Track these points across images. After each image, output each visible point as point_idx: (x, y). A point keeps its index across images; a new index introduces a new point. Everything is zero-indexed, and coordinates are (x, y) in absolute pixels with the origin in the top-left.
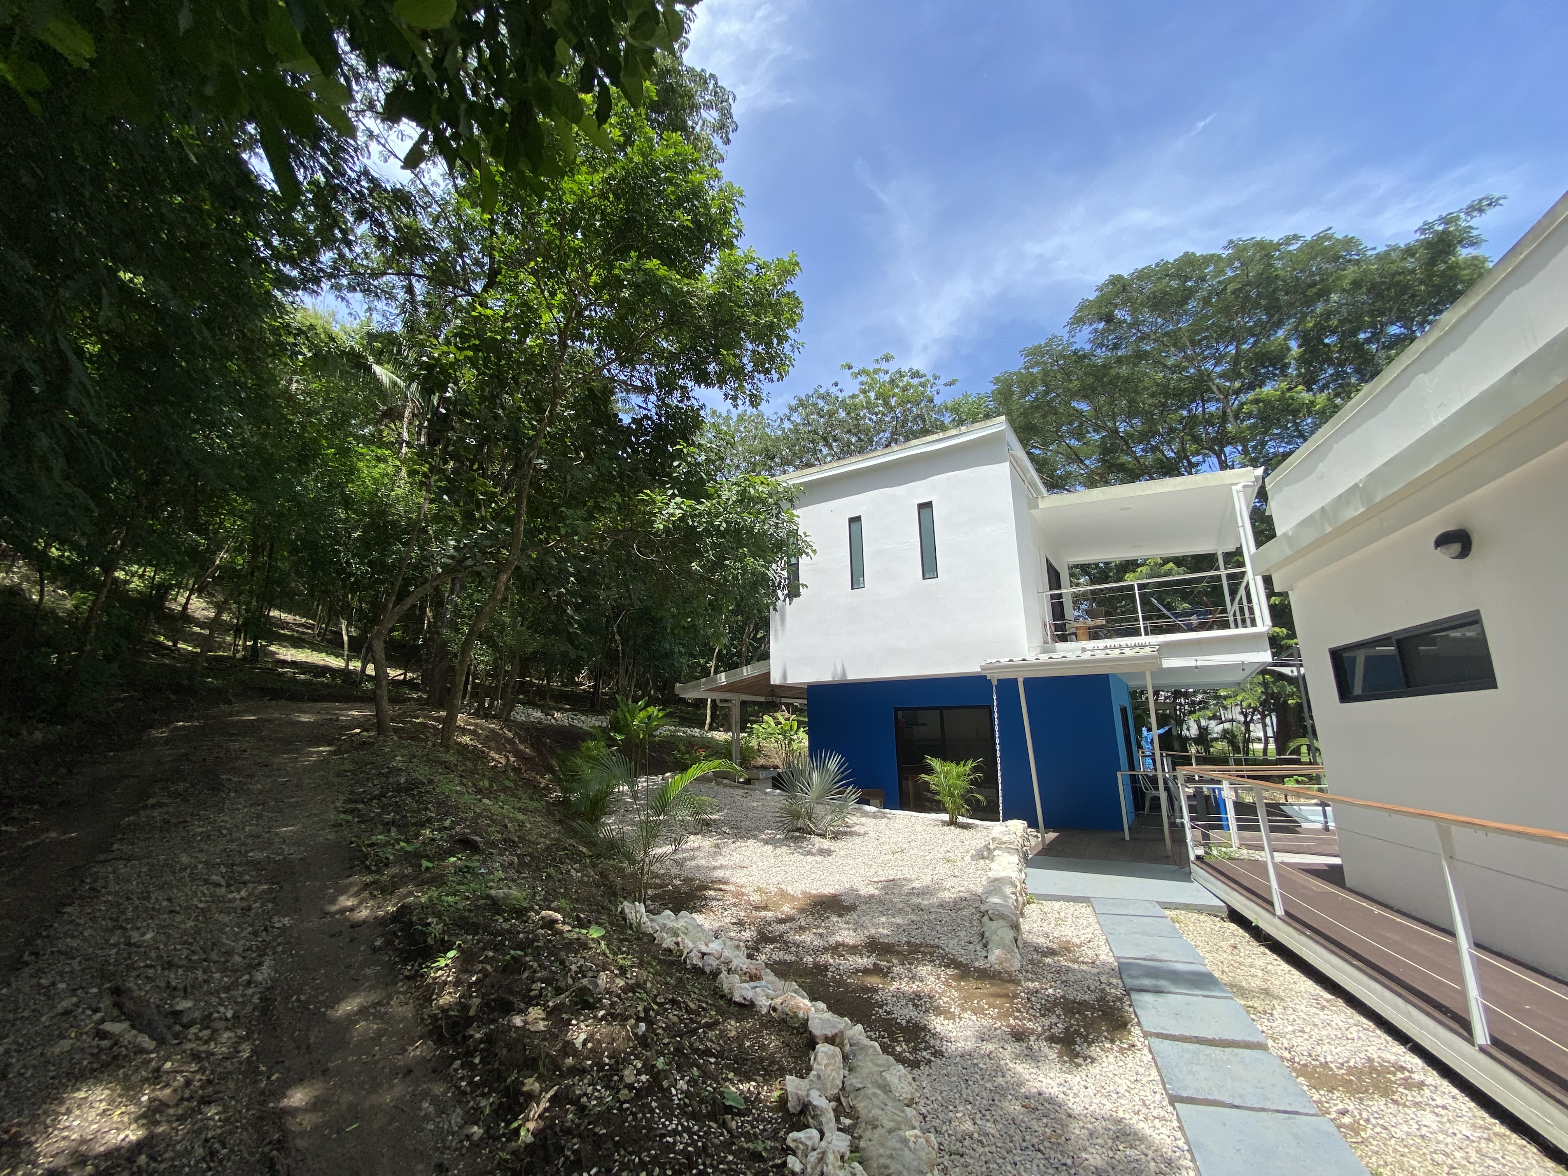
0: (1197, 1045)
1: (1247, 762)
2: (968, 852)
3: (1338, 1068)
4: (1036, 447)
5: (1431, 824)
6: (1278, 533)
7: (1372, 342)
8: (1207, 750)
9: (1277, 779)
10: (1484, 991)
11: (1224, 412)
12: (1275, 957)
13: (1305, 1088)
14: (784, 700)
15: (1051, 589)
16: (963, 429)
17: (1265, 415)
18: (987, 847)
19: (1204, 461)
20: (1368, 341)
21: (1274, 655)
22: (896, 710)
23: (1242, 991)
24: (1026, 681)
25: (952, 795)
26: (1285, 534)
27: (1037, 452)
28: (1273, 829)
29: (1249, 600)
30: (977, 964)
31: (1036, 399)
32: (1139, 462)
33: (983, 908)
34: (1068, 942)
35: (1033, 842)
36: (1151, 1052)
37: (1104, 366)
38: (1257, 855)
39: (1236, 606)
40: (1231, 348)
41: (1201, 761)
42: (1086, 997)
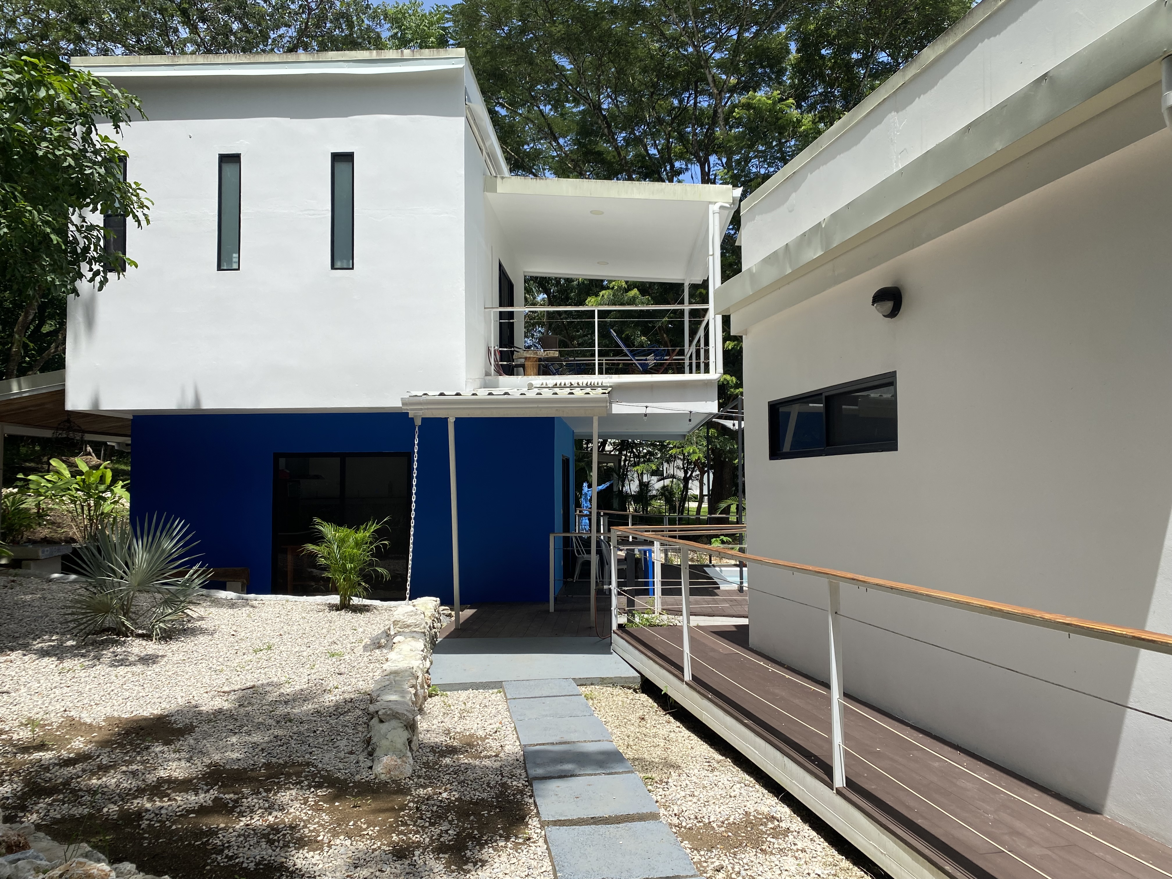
0: (593, 826)
1: (681, 521)
2: (361, 641)
3: (719, 826)
4: (503, 106)
5: (825, 581)
6: (744, 269)
7: (861, 66)
8: (645, 509)
9: (705, 540)
10: (847, 737)
11: (715, 112)
12: (678, 724)
13: (688, 851)
14: (88, 437)
15: (501, 305)
16: (407, 52)
17: (754, 125)
18: (387, 634)
19: (687, 169)
20: (859, 63)
21: (720, 406)
22: (277, 456)
23: (645, 765)
24: (459, 421)
25: (344, 571)
26: (749, 270)
27: (503, 112)
28: (693, 592)
29: (707, 343)
30: (358, 777)
31: (509, 36)
32: (619, 154)
33: (372, 708)
34: (471, 736)
35: (445, 622)
36: (546, 842)
37: (595, 13)
38: (675, 620)
39: (693, 349)
40: (733, 32)
41: (639, 520)
42: (485, 795)
